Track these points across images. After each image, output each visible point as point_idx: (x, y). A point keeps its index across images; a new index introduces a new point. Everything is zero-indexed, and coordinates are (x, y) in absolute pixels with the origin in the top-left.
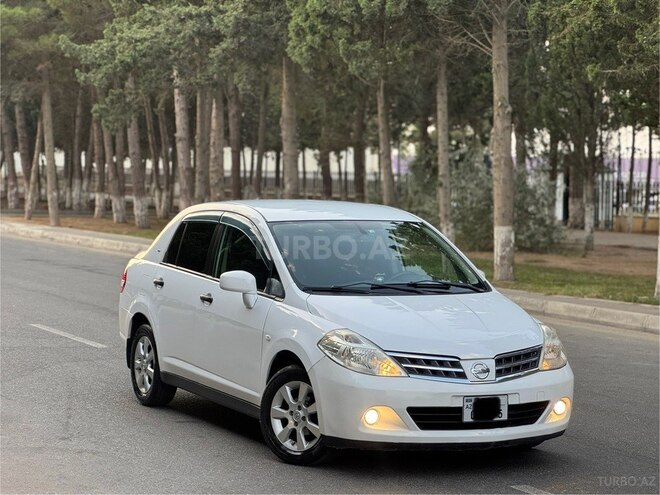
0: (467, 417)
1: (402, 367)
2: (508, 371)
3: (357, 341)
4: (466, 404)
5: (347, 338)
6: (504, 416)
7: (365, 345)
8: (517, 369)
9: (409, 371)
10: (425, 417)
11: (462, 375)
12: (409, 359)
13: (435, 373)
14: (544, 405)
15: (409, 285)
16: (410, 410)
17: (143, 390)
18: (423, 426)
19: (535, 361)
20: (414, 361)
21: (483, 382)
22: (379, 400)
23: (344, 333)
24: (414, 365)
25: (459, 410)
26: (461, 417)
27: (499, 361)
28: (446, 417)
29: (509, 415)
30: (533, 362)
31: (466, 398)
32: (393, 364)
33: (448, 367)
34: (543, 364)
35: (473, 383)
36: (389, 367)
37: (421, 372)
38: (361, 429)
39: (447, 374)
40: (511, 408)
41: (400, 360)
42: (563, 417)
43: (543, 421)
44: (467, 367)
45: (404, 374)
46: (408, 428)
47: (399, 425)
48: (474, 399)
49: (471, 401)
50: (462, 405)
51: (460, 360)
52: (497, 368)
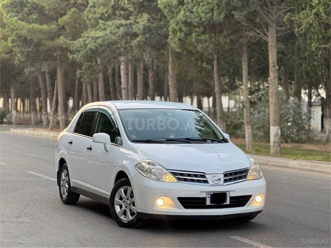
0: (208, 203)
1: (175, 177)
2: (230, 180)
3: (154, 165)
4: (208, 196)
5: (149, 163)
6: (228, 202)
7: (158, 167)
8: (235, 179)
9: (179, 179)
10: (187, 202)
11: (206, 182)
12: (179, 173)
13: (192, 181)
14: (249, 197)
15: (185, 139)
16: (179, 199)
17: (64, 196)
18: (186, 207)
19: (245, 175)
20: (182, 175)
21: (217, 185)
22: (164, 194)
23: (147, 161)
24: (182, 176)
25: (204, 199)
26: (205, 202)
27: (226, 175)
28: (197, 202)
29: (230, 202)
30: (244, 176)
31: (208, 193)
32: (171, 176)
33: (200, 178)
34: (249, 177)
35: (211, 185)
36: (170, 178)
37: (186, 180)
38: (155, 208)
39: (199, 181)
40: (231, 198)
41: (174, 174)
42: (260, 203)
43: (249, 205)
44: (208, 177)
45: (176, 181)
46: (178, 208)
47: (173, 206)
48: (212, 193)
49: (210, 194)
50: (205, 196)
51: (205, 174)
52: (225, 178)
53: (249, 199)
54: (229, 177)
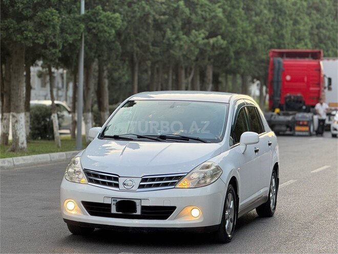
0: (114, 210)
1: (87, 178)
2: (149, 186)
4: (113, 202)
6: (139, 212)
9: (91, 181)
10: (93, 208)
11: (117, 186)
16: (84, 203)
18: (92, 214)
19: (175, 182)
20: (96, 176)
21: (128, 190)
25: (109, 206)
26: (110, 210)
29: (142, 212)
31: (113, 198)
33: (111, 180)
35: (121, 191)
39: (110, 184)
40: (143, 208)
41: (88, 174)
42: (198, 218)
44: (121, 181)
45: (87, 182)
46: (84, 213)
48: (118, 200)
49: (116, 200)
50: (110, 203)
51: (120, 177)
52: (141, 184)
53: (173, 212)
54: (149, 182)
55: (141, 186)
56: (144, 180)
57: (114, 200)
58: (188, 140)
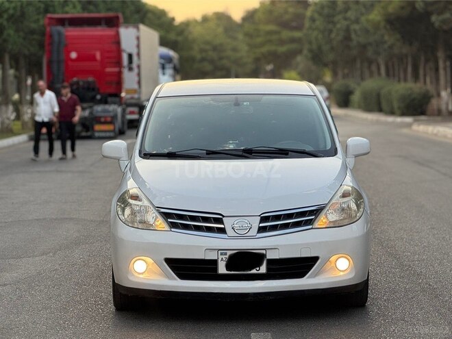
0: (222, 269)
1: (167, 221)
3: (138, 199)
4: (220, 257)
5: (132, 196)
6: (263, 269)
7: (143, 203)
9: (173, 225)
10: (182, 267)
11: (223, 231)
12: (176, 215)
13: (198, 228)
16: (169, 261)
18: (183, 276)
19: (311, 220)
21: (242, 237)
23: (132, 192)
24: (178, 220)
25: (215, 262)
26: (216, 269)
27: (266, 218)
29: (268, 269)
30: (308, 220)
31: (222, 251)
33: (210, 223)
35: (231, 238)
36: (161, 223)
38: (131, 278)
39: (209, 229)
40: (271, 262)
41: (166, 216)
42: (346, 273)
43: (313, 276)
44: (229, 223)
45: (167, 228)
46: (167, 277)
48: (229, 253)
49: (226, 254)
50: (216, 258)
51: (224, 216)
52: (261, 225)
53: (314, 265)
54: (272, 222)
55: (261, 230)
56: (264, 219)
57: (221, 254)
58: (287, 154)
